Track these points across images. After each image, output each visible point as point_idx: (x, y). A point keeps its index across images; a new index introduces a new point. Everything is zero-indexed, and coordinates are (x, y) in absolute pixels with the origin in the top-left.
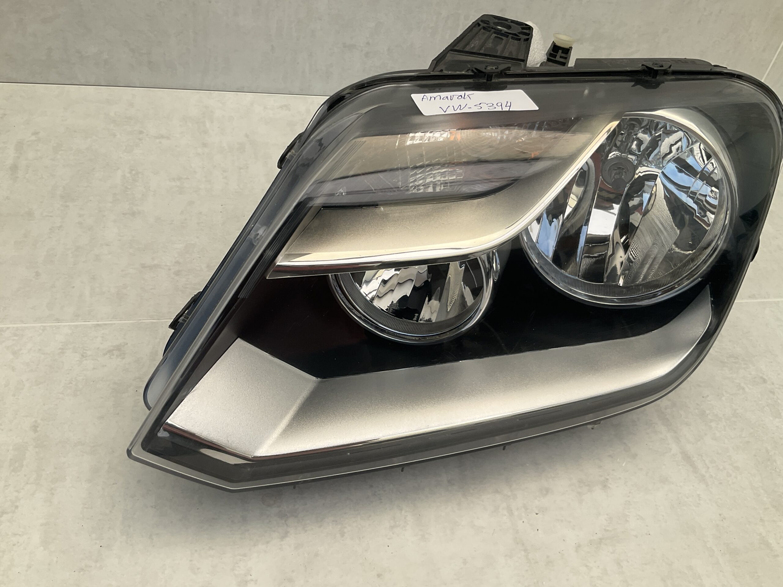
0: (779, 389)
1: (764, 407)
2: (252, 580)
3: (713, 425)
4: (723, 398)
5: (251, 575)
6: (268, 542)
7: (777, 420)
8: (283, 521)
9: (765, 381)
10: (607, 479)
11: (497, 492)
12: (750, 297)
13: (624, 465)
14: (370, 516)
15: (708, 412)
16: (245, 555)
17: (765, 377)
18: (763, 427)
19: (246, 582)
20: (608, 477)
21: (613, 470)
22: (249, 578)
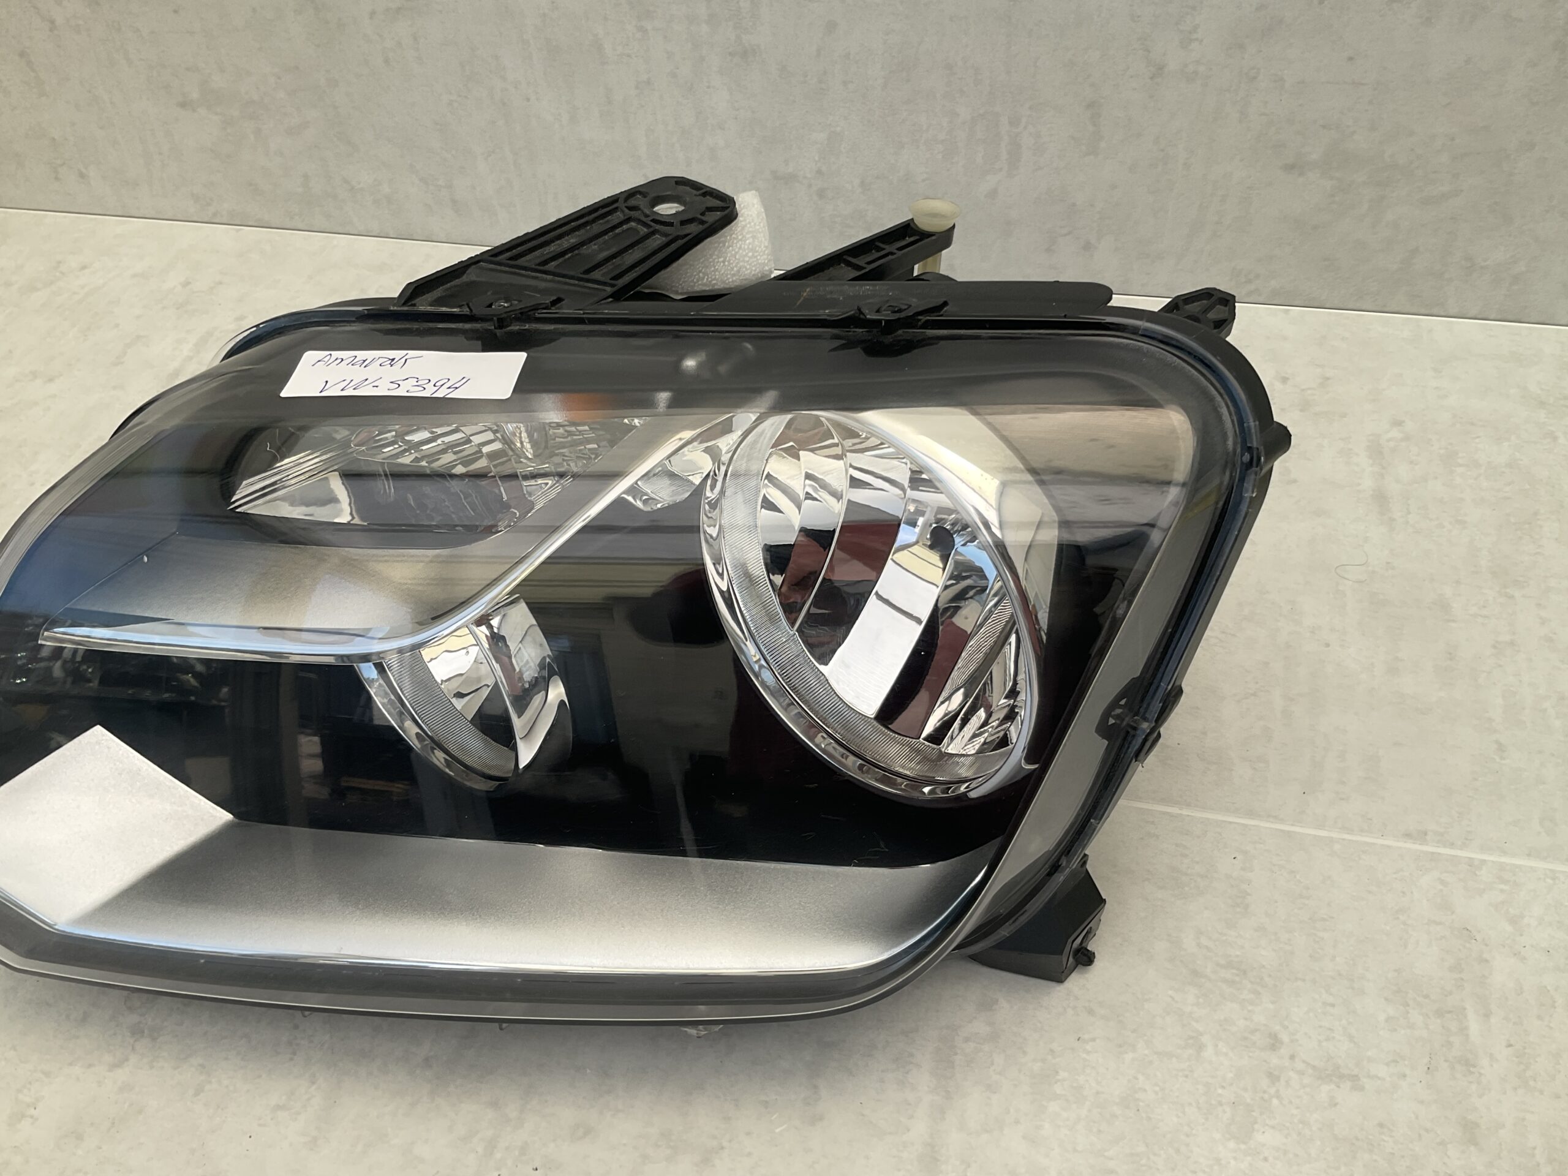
0: (1301, 1073)
1: (1220, 1104)
2: (32, 1117)
3: (1053, 1107)
4: (1129, 1056)
5: (35, 1108)
6: (90, 1066)
7: (1232, 1144)
8: (132, 1041)
9: (1274, 1043)
10: (722, 1148)
11: (495, 1104)
12: (1408, 835)
13: (777, 1130)
14: (260, 1077)
15: (1063, 1074)
16: (47, 1074)
17: (1285, 1038)
18: (1178, 1151)
19: (23, 1116)
20: (725, 1144)
21: (748, 1134)
22: (32, 1111)
